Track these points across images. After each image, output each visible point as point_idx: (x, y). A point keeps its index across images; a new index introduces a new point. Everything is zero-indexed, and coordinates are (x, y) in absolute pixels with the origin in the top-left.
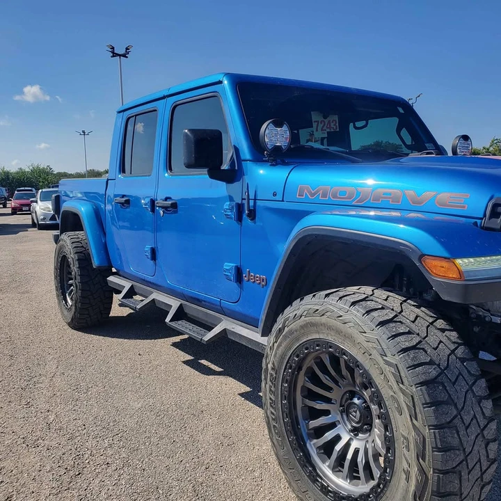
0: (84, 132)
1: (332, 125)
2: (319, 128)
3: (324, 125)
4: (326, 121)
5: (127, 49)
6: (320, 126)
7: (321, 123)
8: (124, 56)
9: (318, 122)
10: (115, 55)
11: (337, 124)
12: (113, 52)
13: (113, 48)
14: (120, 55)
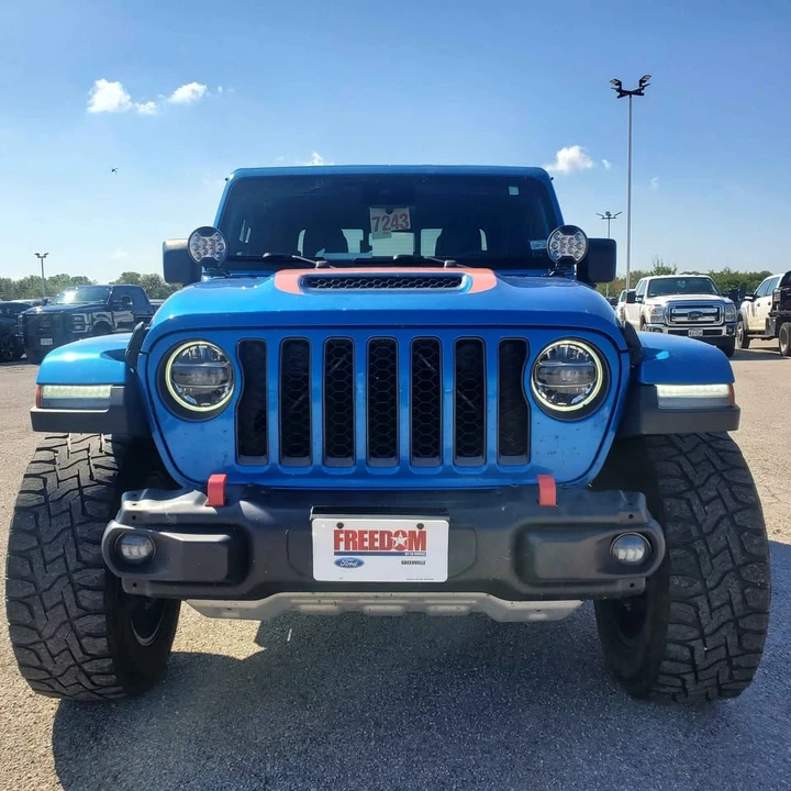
0: (608, 214)
1: (400, 221)
2: (380, 228)
3: (388, 222)
4: (391, 216)
5: (641, 81)
6: (381, 224)
7: (383, 220)
8: (638, 93)
9: (378, 219)
10: (622, 93)
11: (408, 220)
12: (620, 90)
13: (619, 84)
14: (630, 93)
